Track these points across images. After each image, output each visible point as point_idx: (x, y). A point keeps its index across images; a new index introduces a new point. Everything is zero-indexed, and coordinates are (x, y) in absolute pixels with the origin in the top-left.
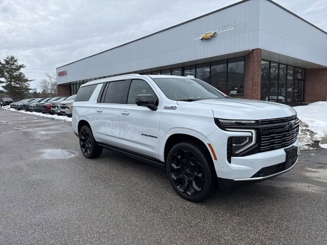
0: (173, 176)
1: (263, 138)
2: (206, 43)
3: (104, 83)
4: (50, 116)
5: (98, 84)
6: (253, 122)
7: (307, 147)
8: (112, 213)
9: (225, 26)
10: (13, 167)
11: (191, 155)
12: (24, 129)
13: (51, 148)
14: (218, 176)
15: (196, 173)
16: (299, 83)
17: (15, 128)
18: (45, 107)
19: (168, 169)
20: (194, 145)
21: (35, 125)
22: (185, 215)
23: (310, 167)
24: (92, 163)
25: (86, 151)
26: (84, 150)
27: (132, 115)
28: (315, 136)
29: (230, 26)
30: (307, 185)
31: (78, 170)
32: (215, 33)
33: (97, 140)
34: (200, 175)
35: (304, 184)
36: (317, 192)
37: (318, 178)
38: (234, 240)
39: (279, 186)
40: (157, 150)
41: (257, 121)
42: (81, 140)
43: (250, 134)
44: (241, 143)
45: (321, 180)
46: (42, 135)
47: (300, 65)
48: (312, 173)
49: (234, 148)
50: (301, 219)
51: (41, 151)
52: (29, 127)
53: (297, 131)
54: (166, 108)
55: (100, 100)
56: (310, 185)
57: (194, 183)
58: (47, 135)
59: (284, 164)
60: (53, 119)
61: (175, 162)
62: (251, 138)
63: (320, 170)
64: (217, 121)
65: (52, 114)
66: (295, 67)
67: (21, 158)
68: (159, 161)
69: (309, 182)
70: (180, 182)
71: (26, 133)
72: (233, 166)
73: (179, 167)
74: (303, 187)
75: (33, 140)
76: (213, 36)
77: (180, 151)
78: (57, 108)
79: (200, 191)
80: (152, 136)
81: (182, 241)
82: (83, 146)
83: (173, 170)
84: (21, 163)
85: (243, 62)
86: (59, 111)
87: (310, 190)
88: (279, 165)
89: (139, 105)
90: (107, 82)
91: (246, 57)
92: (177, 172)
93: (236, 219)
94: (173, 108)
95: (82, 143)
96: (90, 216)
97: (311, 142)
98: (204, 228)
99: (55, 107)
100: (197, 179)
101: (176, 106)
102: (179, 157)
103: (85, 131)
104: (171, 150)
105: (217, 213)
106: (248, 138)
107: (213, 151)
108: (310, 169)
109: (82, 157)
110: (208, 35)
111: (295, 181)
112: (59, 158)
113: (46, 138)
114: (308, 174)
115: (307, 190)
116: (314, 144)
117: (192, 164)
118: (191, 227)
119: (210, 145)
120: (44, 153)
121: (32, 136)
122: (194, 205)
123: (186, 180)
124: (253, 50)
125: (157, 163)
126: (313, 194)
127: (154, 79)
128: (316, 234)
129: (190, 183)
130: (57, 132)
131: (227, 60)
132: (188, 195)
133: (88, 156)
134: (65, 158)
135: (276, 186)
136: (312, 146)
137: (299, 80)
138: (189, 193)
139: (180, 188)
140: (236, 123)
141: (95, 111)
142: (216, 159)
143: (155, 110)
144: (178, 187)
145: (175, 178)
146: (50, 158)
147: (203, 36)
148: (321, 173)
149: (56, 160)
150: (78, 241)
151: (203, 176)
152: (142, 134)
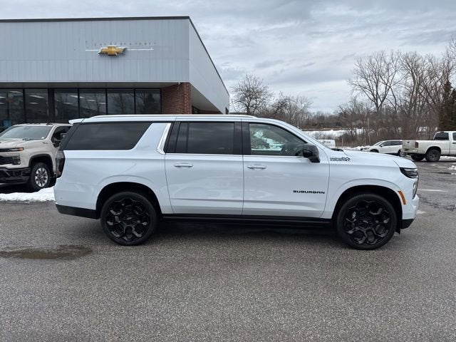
2: (108, 60)
3: (173, 122)
5: (151, 122)
9: (140, 43)
14: (403, 218)
15: (377, 222)
29: (148, 45)
32: (125, 50)
34: (385, 222)
42: (108, 218)
54: (335, 159)
64: (402, 170)
76: (123, 53)
79: (384, 237)
91: (164, 90)
94: (344, 159)
107: (403, 197)
110: (113, 50)
117: (374, 214)
119: (400, 192)
123: (365, 232)
131: (135, 89)
142: (405, 204)
143: (317, 162)
145: (351, 232)
147: (105, 48)
151: (389, 222)
152: (295, 191)
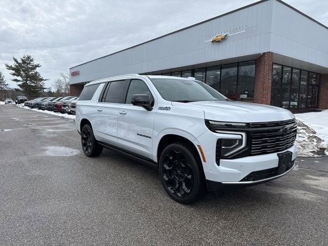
0: (165, 177)
1: (254, 141)
2: (216, 45)
3: (105, 82)
4: (60, 115)
5: (100, 83)
6: (244, 124)
7: (311, 154)
8: (100, 210)
9: (236, 29)
10: (15, 162)
11: (182, 157)
12: (33, 126)
13: (55, 145)
14: (207, 179)
15: (186, 175)
16: (313, 88)
17: (25, 125)
18: (56, 106)
19: (161, 170)
20: (185, 147)
21: (44, 123)
22: (172, 216)
23: (311, 175)
24: (92, 161)
25: (87, 150)
26: (85, 148)
27: (129, 114)
28: (323, 143)
29: (241, 28)
30: (304, 192)
31: (76, 167)
32: (226, 36)
33: (97, 139)
34: (190, 177)
35: (301, 192)
36: (313, 200)
37: (316, 186)
38: (215, 243)
39: (274, 192)
40: (150, 150)
41: (248, 124)
42: (83, 138)
43: (240, 137)
44: (231, 146)
45: (319, 188)
46: (50, 133)
47: (315, 70)
48: (312, 181)
49: (223, 150)
50: (289, 227)
51: (45, 148)
52: (39, 125)
53: (293, 136)
54: (161, 108)
55: (102, 99)
56: (307, 192)
57: (184, 184)
58: (54, 133)
59: (276, 169)
60: (63, 118)
61: (168, 163)
62: (241, 141)
63: (320, 178)
64: (207, 122)
65: (63, 112)
66: (309, 72)
67: (25, 154)
68: (152, 161)
69: (306, 190)
70: (171, 183)
71: (34, 131)
72: (221, 168)
73: (171, 168)
74: (299, 194)
75: (39, 137)
76: (224, 39)
77: (172, 152)
78: (67, 107)
79: (189, 193)
80: (147, 137)
81: (162, 241)
82: (84, 145)
83: (165, 171)
84: (24, 159)
85: (254, 66)
86: (69, 111)
87: (305, 198)
88: (272, 170)
89: (134, 105)
90: (109, 82)
91: (257, 60)
92: (169, 173)
93: (222, 223)
94: (167, 109)
95: (84, 142)
96: (78, 212)
97: (316, 149)
98: (188, 230)
99: (66, 106)
100: (187, 181)
101: (171, 106)
102: (171, 158)
103: (86, 129)
104: (164, 151)
105: (204, 216)
106: (238, 141)
107: (202, 153)
108: (310, 176)
109: (83, 155)
110: (219, 37)
111: (292, 188)
112: (61, 155)
113: (52, 136)
114: (307, 182)
115: (302, 197)
116: (320, 152)
117: (183, 166)
118: (175, 228)
119: (199, 147)
120: (47, 150)
121: (39, 133)
122: (183, 207)
123: (177, 182)
124: (264, 54)
125: (150, 163)
126: (308, 202)
127: (151, 80)
128: (302, 242)
129: (180, 184)
130: (64, 130)
131: (238, 63)
132: (178, 196)
133: (89, 154)
134: (66, 155)
135: (271, 191)
136: (317, 154)
137: (313, 85)
138: (179, 195)
139: (171, 189)
140: (226, 125)
141: (95, 110)
142: (205, 161)
143: (151, 110)
144: (169, 188)
145: (167, 179)
146: (52, 155)
147: (214, 38)
148: (320, 181)
149: (57, 157)
150: (62, 235)
151: (192, 177)
152: (138, 134)
